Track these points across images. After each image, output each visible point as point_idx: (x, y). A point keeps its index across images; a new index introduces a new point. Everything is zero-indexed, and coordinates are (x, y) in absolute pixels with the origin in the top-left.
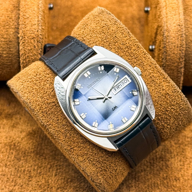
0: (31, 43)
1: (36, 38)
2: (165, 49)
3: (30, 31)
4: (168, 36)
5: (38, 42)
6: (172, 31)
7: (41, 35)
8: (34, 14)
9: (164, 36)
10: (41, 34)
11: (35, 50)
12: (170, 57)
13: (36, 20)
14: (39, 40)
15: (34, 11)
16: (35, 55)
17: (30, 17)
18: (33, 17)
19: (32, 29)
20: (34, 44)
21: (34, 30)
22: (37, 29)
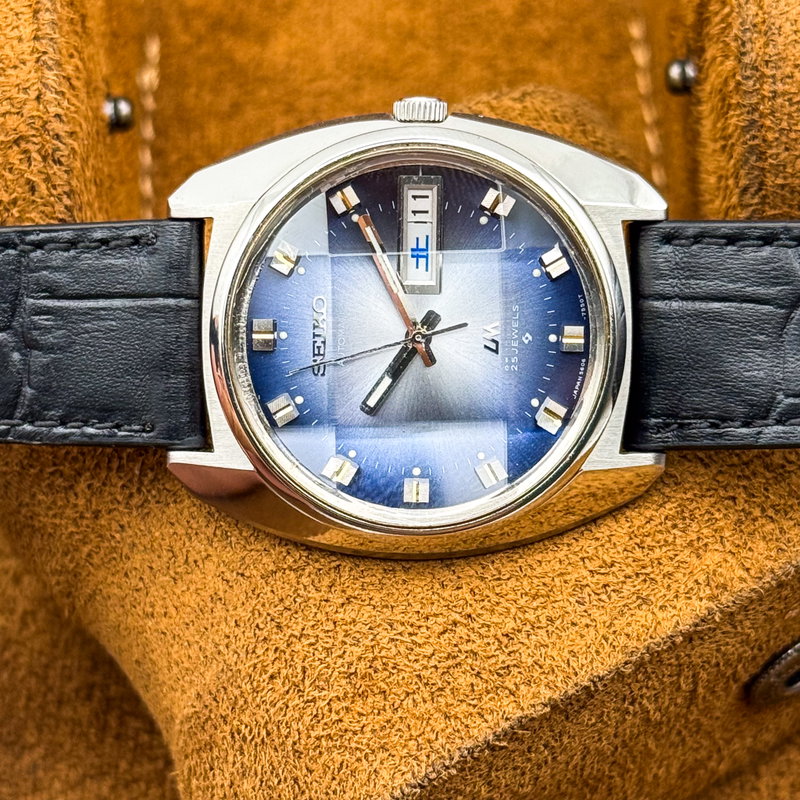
0: (11, 170)
1: (34, 136)
2: (754, 137)
4: (767, 62)
5: (44, 158)
6: (787, 28)
7: (61, 121)
9: (746, 60)
10: (60, 111)
11: (34, 201)
12: (785, 178)
13: (27, 31)
14: (49, 148)
18: (6, 18)
19: (8, 88)
20: (26, 172)
21: (18, 93)
22: (33, 84)
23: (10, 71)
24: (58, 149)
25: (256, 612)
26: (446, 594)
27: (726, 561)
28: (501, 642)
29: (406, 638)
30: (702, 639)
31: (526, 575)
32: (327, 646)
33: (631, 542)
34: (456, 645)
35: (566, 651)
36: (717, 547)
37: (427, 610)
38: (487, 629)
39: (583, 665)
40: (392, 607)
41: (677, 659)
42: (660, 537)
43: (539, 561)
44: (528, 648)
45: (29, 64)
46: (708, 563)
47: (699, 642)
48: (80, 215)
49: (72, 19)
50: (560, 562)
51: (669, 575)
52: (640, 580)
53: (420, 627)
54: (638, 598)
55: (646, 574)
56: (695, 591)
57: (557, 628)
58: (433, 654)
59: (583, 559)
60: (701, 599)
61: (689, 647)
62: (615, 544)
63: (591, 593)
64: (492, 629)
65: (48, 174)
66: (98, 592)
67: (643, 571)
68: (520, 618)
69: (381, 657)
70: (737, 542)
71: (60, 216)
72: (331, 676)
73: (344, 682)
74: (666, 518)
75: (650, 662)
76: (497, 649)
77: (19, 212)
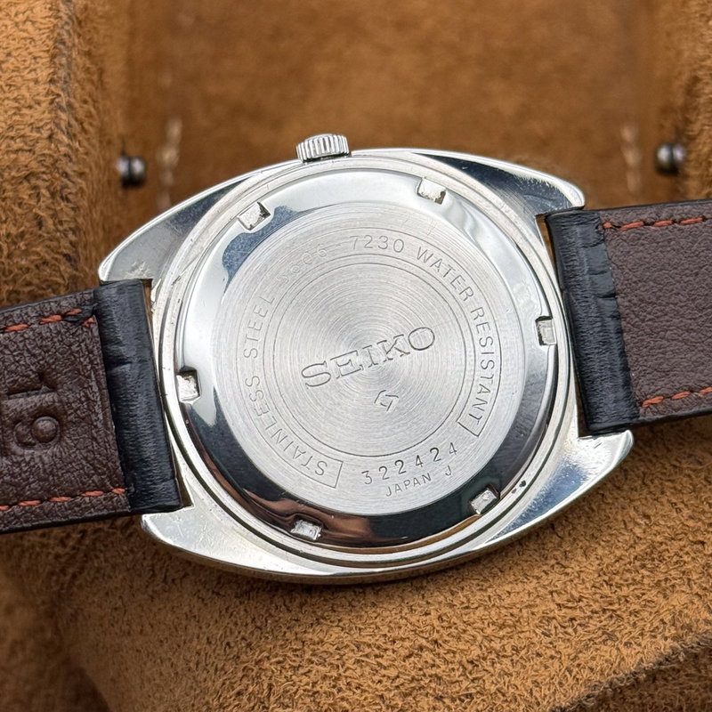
0: (20, 205)
1: (44, 173)
3: (12, 138)
5: (53, 195)
8: (33, 39)
11: (40, 236)
13: (43, 74)
14: (58, 185)
15: (29, 26)
16: (45, 263)
17: (12, 60)
18: (25, 61)
19: (23, 127)
20: (34, 207)
21: (31, 132)
22: (47, 124)
23: (25, 111)
24: (66, 186)
25: (228, 630)
26: (413, 619)
27: (693, 603)
28: (465, 668)
29: (372, 661)
30: (666, 679)
31: (494, 605)
32: (294, 664)
33: (599, 579)
34: (420, 669)
35: (529, 680)
36: (684, 588)
37: (395, 634)
38: (452, 655)
39: (545, 696)
40: (360, 629)
41: (640, 698)
42: (628, 575)
43: (508, 592)
44: (492, 675)
45: (44, 105)
46: (674, 604)
47: (662, 682)
48: (84, 252)
49: (89, 68)
50: (529, 594)
51: (636, 613)
52: (606, 616)
53: (386, 650)
54: (604, 633)
55: (614, 611)
56: (660, 630)
57: (522, 658)
58: (398, 677)
59: (551, 593)
60: (666, 639)
61: (652, 687)
62: (583, 580)
63: (557, 625)
64: (457, 655)
65: (55, 210)
66: (79, 611)
67: (610, 607)
68: (485, 647)
69: (346, 677)
70: (704, 585)
71: (65, 251)
72: (295, 693)
73: (308, 700)
74: (636, 558)
75: (613, 698)
76: (461, 675)
77: (26, 245)
